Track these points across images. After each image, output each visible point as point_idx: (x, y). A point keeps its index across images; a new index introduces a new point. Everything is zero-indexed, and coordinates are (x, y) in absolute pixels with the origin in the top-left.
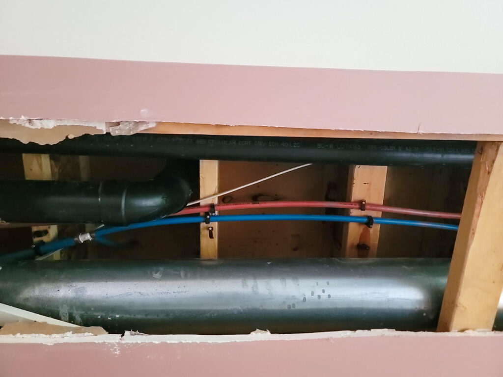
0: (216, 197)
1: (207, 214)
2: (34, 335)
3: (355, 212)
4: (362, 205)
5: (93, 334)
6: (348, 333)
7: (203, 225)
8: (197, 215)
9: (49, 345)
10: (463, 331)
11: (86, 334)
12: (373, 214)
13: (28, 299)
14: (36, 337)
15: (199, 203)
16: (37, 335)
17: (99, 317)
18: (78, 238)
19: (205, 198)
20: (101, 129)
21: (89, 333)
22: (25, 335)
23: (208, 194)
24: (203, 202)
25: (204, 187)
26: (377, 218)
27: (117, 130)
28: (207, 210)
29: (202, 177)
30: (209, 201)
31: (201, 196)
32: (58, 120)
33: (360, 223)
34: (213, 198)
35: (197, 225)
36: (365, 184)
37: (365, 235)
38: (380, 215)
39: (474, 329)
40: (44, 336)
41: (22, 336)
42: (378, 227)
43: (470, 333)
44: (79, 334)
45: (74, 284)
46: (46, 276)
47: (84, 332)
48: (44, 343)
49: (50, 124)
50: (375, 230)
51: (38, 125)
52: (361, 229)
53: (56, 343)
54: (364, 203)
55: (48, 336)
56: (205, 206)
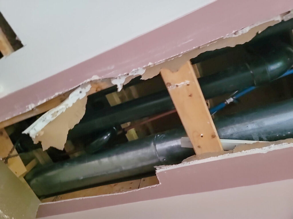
2: (252, 150)
5: (287, 143)
9: (264, 153)
11: (283, 144)
13: (232, 134)
14: (253, 151)
16: (254, 149)
17: (278, 135)
18: (227, 102)
20: (277, 20)
21: (285, 143)
22: (247, 151)
27: (289, 16)
32: (251, 25)
40: (258, 149)
41: (245, 152)
44: (279, 145)
45: (255, 121)
46: (235, 121)
47: (282, 143)
48: (261, 153)
49: (247, 29)
51: (240, 33)
53: (268, 151)
55: (260, 149)
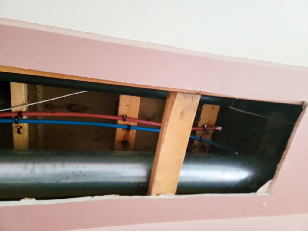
0: (24, 106)
1: (16, 117)
3: (120, 122)
4: (124, 118)
6: (89, 198)
7: (14, 125)
8: (10, 118)
10: (158, 195)
12: (132, 123)
15: (11, 110)
19: (15, 107)
23: (17, 104)
24: (13, 109)
25: (14, 99)
26: (134, 126)
28: (16, 115)
29: (12, 92)
30: (19, 109)
31: (12, 105)
33: (124, 129)
34: (22, 107)
35: (10, 125)
36: (127, 105)
37: (127, 136)
38: (136, 124)
39: (164, 194)
42: (135, 131)
43: (162, 196)
50: (133, 133)
52: (124, 132)
54: (125, 117)
56: (15, 112)
